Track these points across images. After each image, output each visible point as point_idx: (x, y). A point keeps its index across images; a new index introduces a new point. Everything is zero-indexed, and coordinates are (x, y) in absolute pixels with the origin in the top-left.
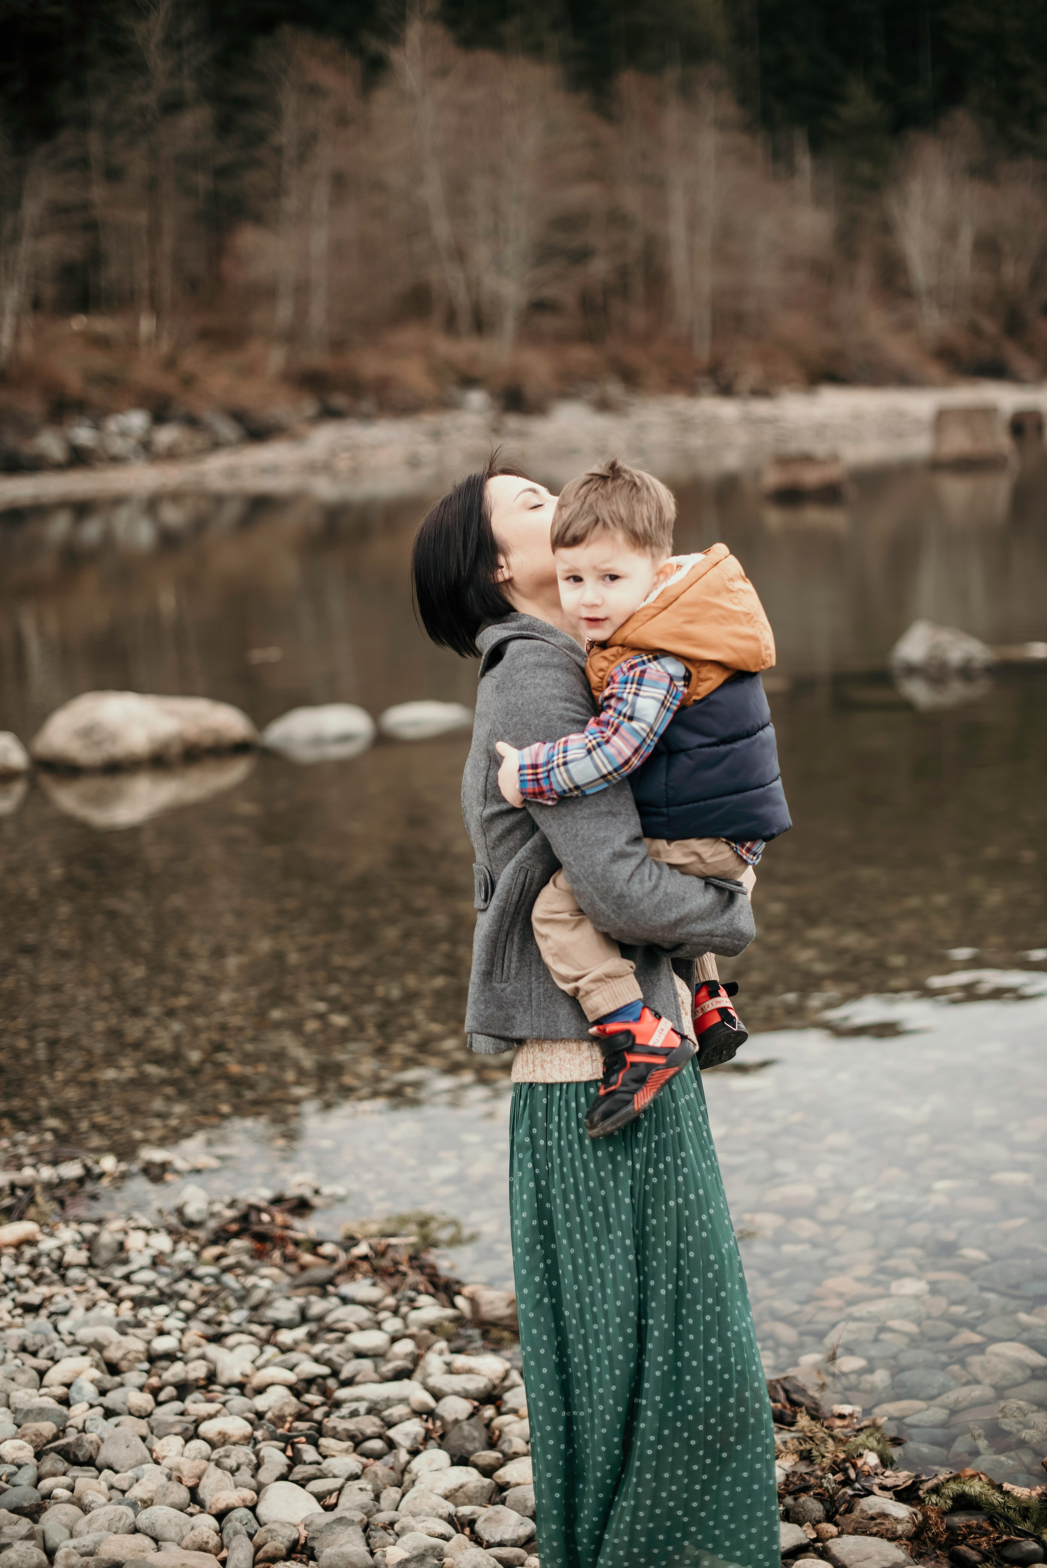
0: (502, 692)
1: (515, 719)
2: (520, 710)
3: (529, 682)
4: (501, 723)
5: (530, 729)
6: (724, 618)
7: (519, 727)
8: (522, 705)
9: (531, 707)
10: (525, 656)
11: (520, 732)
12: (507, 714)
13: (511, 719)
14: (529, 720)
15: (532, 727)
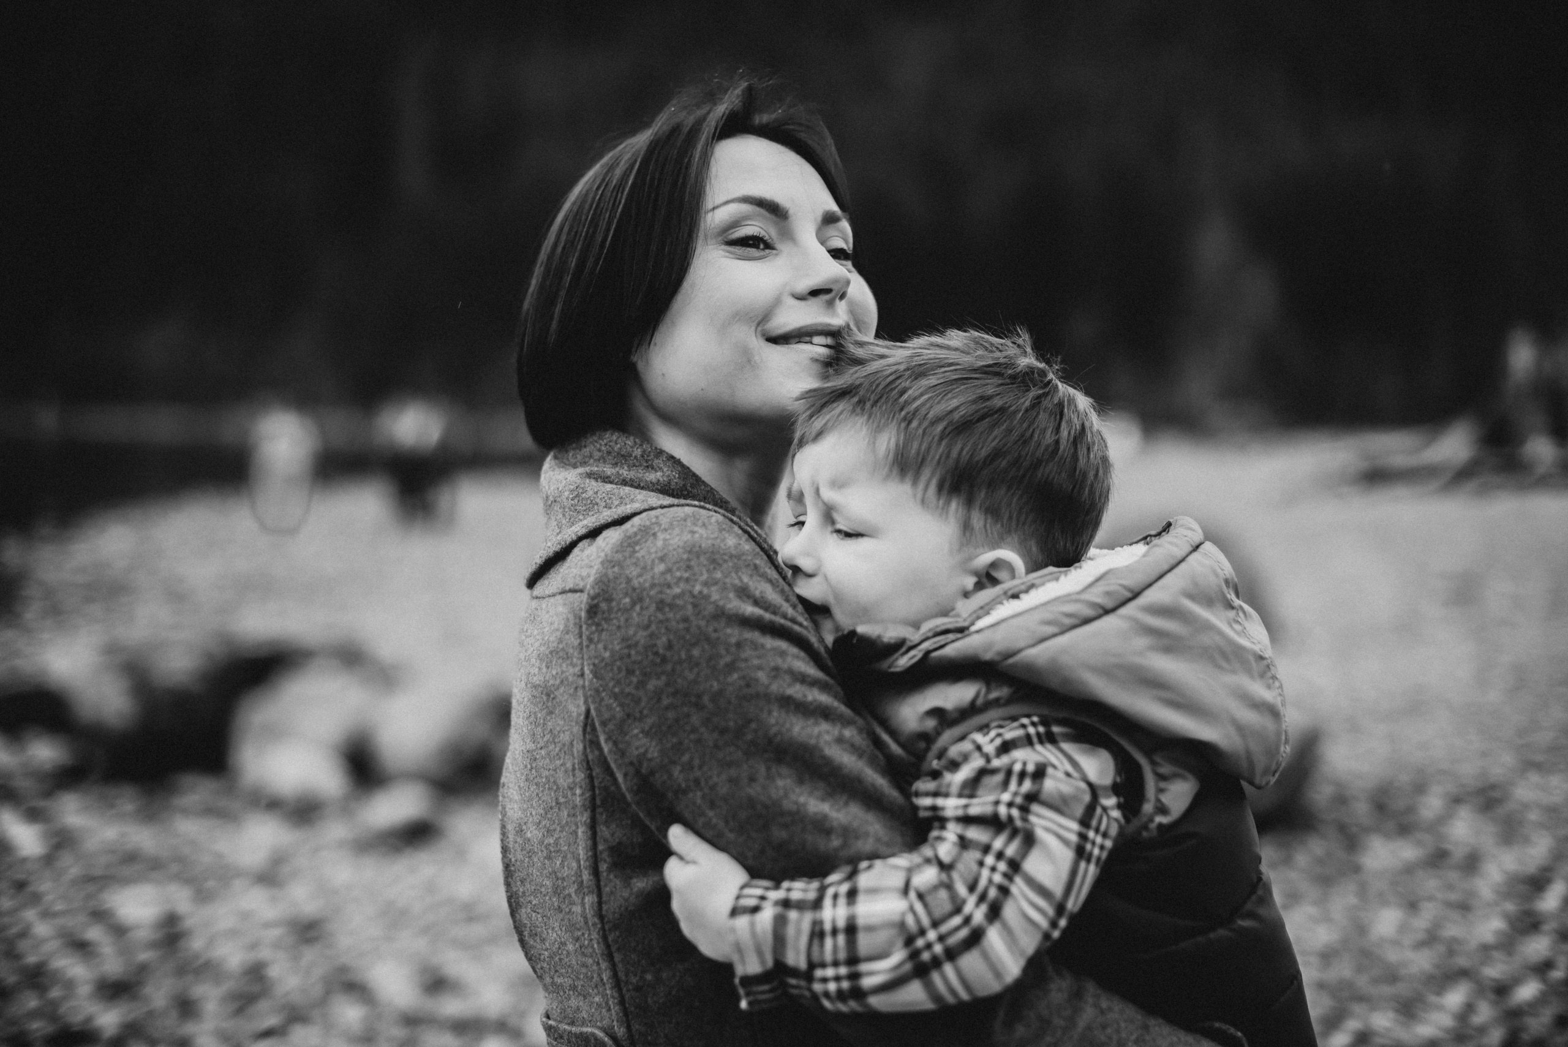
0: (607, 620)
1: (653, 684)
2: (664, 660)
3: (677, 590)
4: (615, 696)
5: (699, 707)
6: (1224, 655)
7: (666, 701)
8: (670, 646)
9: (696, 652)
10: (661, 536)
11: (671, 715)
12: (630, 672)
13: (641, 684)
14: (695, 682)
15: (706, 699)
